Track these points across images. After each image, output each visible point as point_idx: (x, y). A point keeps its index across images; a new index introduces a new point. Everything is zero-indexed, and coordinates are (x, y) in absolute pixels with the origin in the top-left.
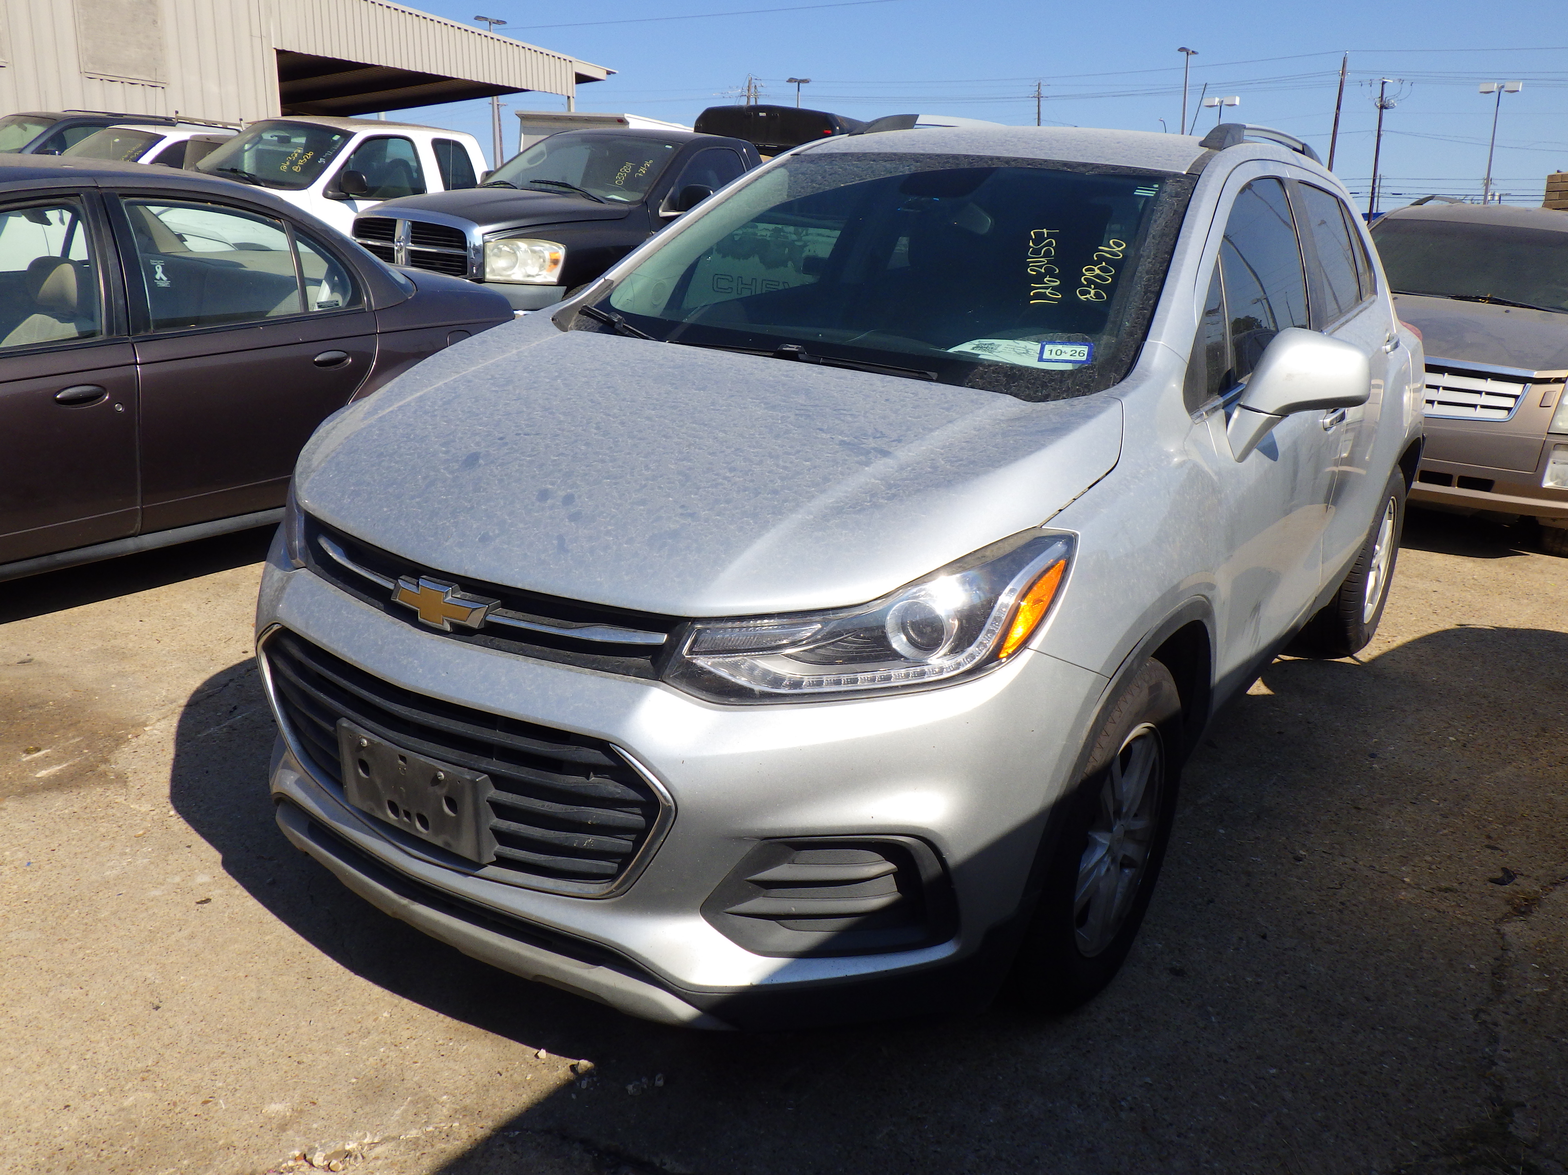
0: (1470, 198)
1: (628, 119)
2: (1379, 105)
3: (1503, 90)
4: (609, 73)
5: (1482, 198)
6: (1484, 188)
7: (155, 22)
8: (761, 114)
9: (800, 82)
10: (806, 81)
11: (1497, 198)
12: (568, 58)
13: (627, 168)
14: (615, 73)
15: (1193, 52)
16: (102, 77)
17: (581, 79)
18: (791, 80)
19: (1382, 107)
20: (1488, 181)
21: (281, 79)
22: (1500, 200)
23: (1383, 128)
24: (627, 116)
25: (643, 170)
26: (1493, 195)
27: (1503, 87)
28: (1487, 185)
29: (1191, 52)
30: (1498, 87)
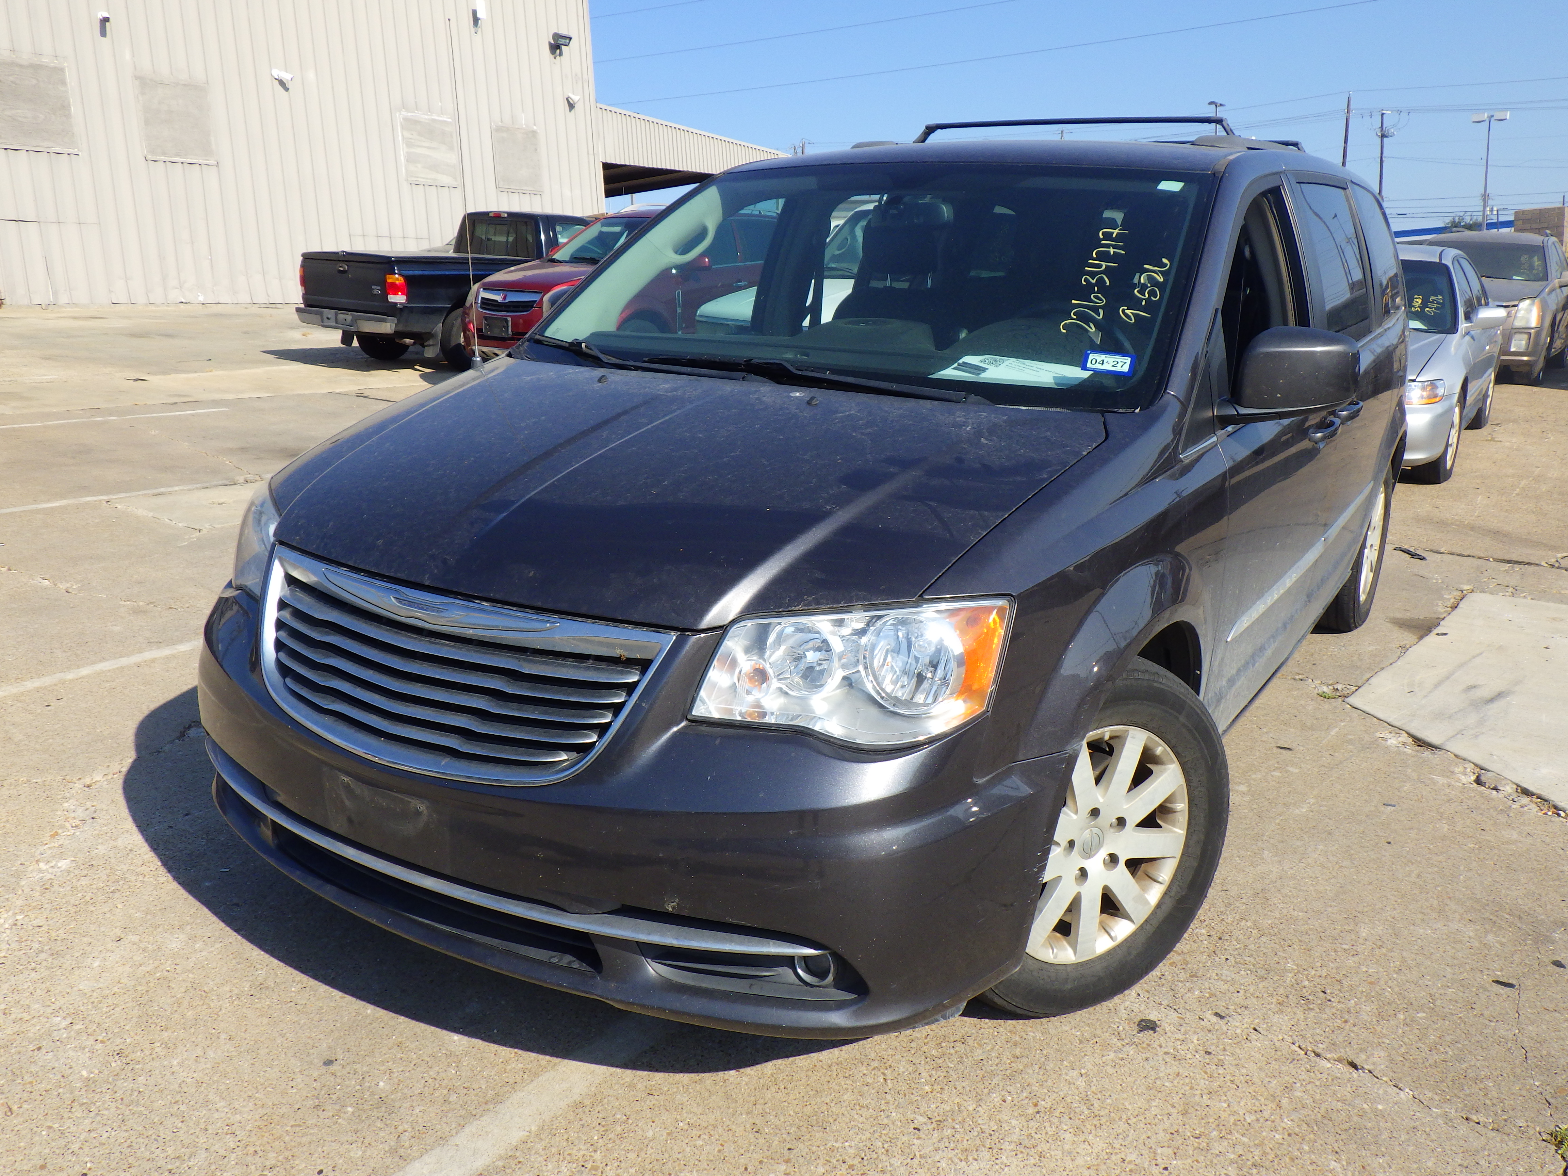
0: (1469, 214)
2: (1380, 134)
3: (1493, 119)
5: (1481, 213)
6: (1482, 204)
11: (1495, 213)
15: (1221, 105)
16: (508, 190)
19: (1383, 136)
20: (1485, 197)
21: (606, 183)
26: (1492, 210)
27: (1492, 116)
28: (1484, 200)
29: (1219, 105)
30: (1488, 117)
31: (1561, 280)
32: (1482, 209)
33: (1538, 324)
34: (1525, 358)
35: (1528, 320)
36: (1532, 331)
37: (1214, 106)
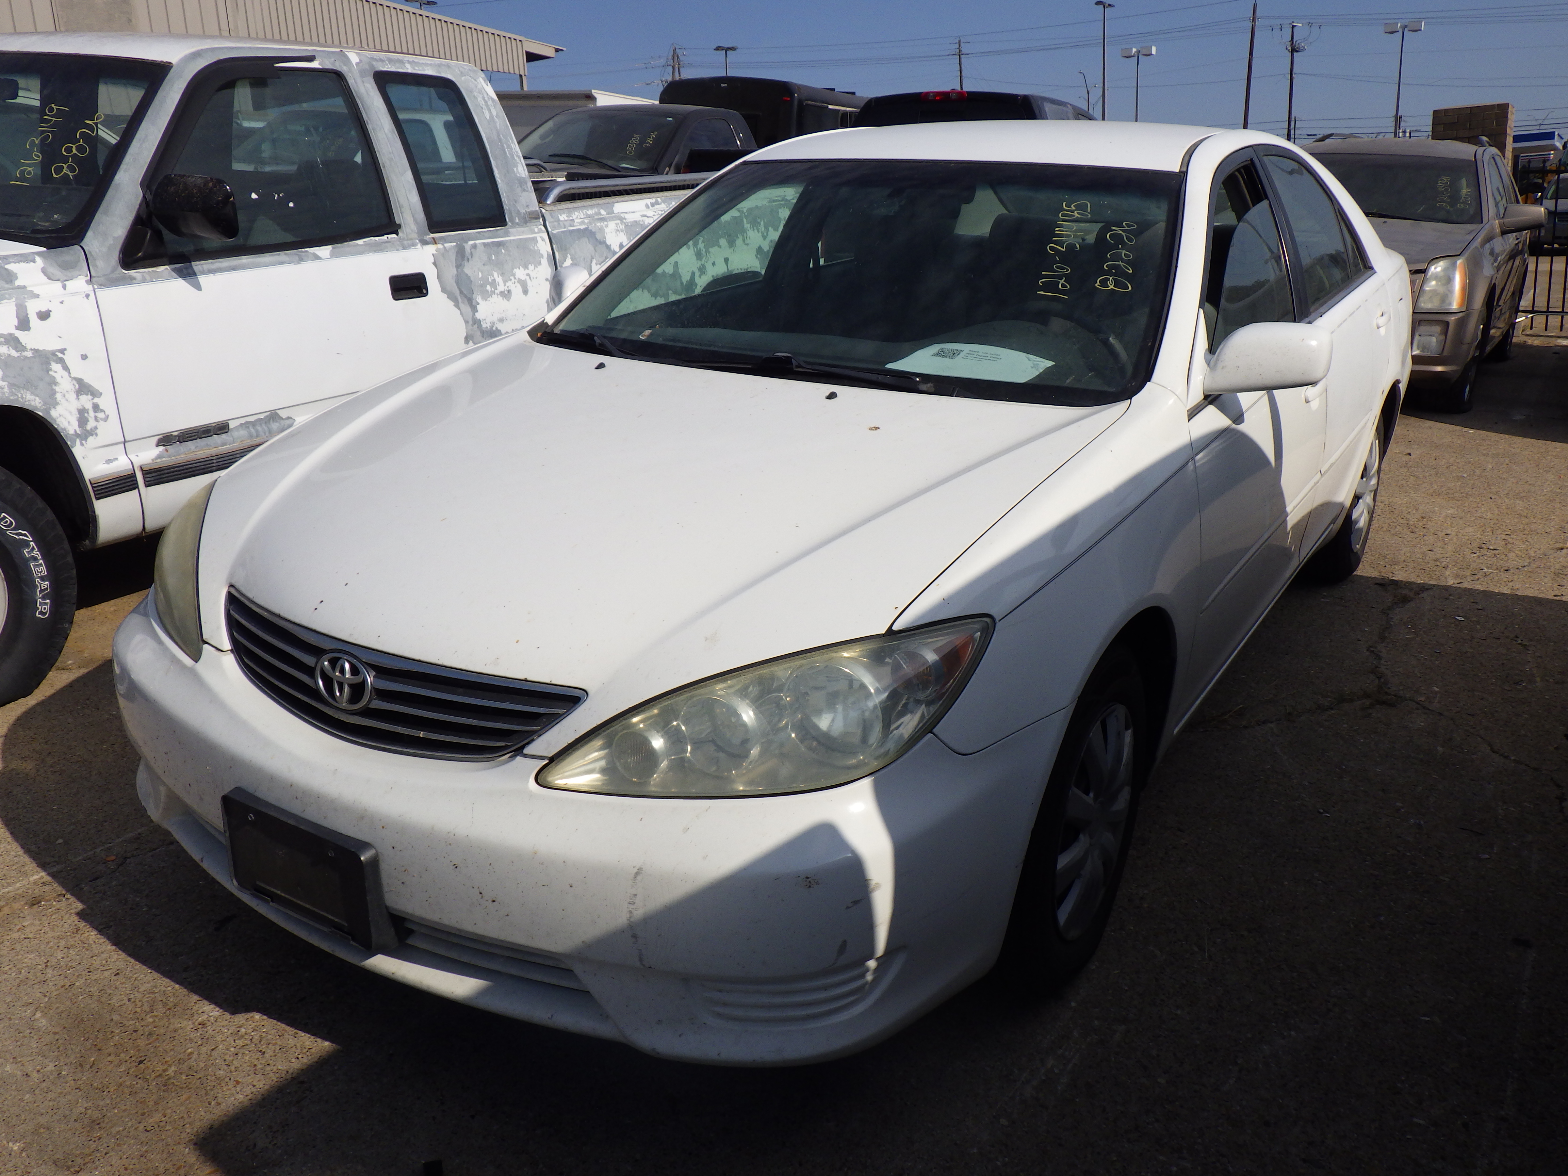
1: (595, 95)
2: (1290, 48)
3: (1406, 30)
4: (557, 50)
6: (1393, 125)
7: (130, 21)
8: (723, 85)
9: (727, 49)
10: (733, 49)
11: (1408, 135)
12: (518, 38)
13: (635, 140)
14: (562, 50)
15: (1110, 5)
17: (532, 57)
18: (718, 48)
19: (1294, 50)
20: (1398, 119)
22: (1410, 137)
23: (1295, 70)
24: (594, 92)
25: (650, 141)
26: (1404, 132)
27: (1406, 26)
28: (1396, 123)
29: (1107, 5)
30: (1401, 27)
31: (1506, 220)
32: (1393, 130)
33: (1461, 305)
34: (1439, 369)
35: (1445, 298)
36: (1452, 319)
37: (1102, 6)
